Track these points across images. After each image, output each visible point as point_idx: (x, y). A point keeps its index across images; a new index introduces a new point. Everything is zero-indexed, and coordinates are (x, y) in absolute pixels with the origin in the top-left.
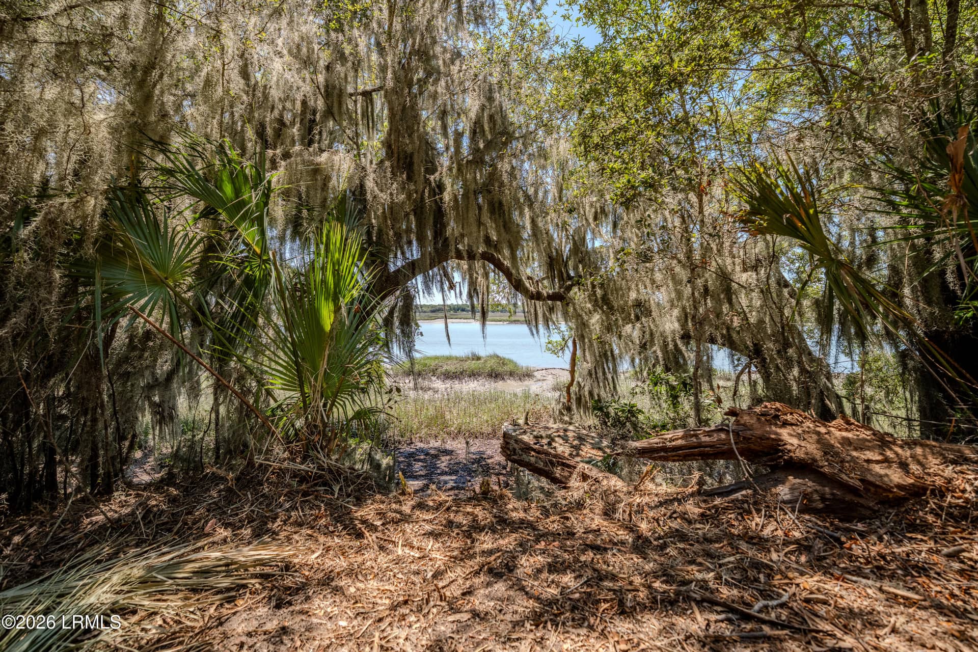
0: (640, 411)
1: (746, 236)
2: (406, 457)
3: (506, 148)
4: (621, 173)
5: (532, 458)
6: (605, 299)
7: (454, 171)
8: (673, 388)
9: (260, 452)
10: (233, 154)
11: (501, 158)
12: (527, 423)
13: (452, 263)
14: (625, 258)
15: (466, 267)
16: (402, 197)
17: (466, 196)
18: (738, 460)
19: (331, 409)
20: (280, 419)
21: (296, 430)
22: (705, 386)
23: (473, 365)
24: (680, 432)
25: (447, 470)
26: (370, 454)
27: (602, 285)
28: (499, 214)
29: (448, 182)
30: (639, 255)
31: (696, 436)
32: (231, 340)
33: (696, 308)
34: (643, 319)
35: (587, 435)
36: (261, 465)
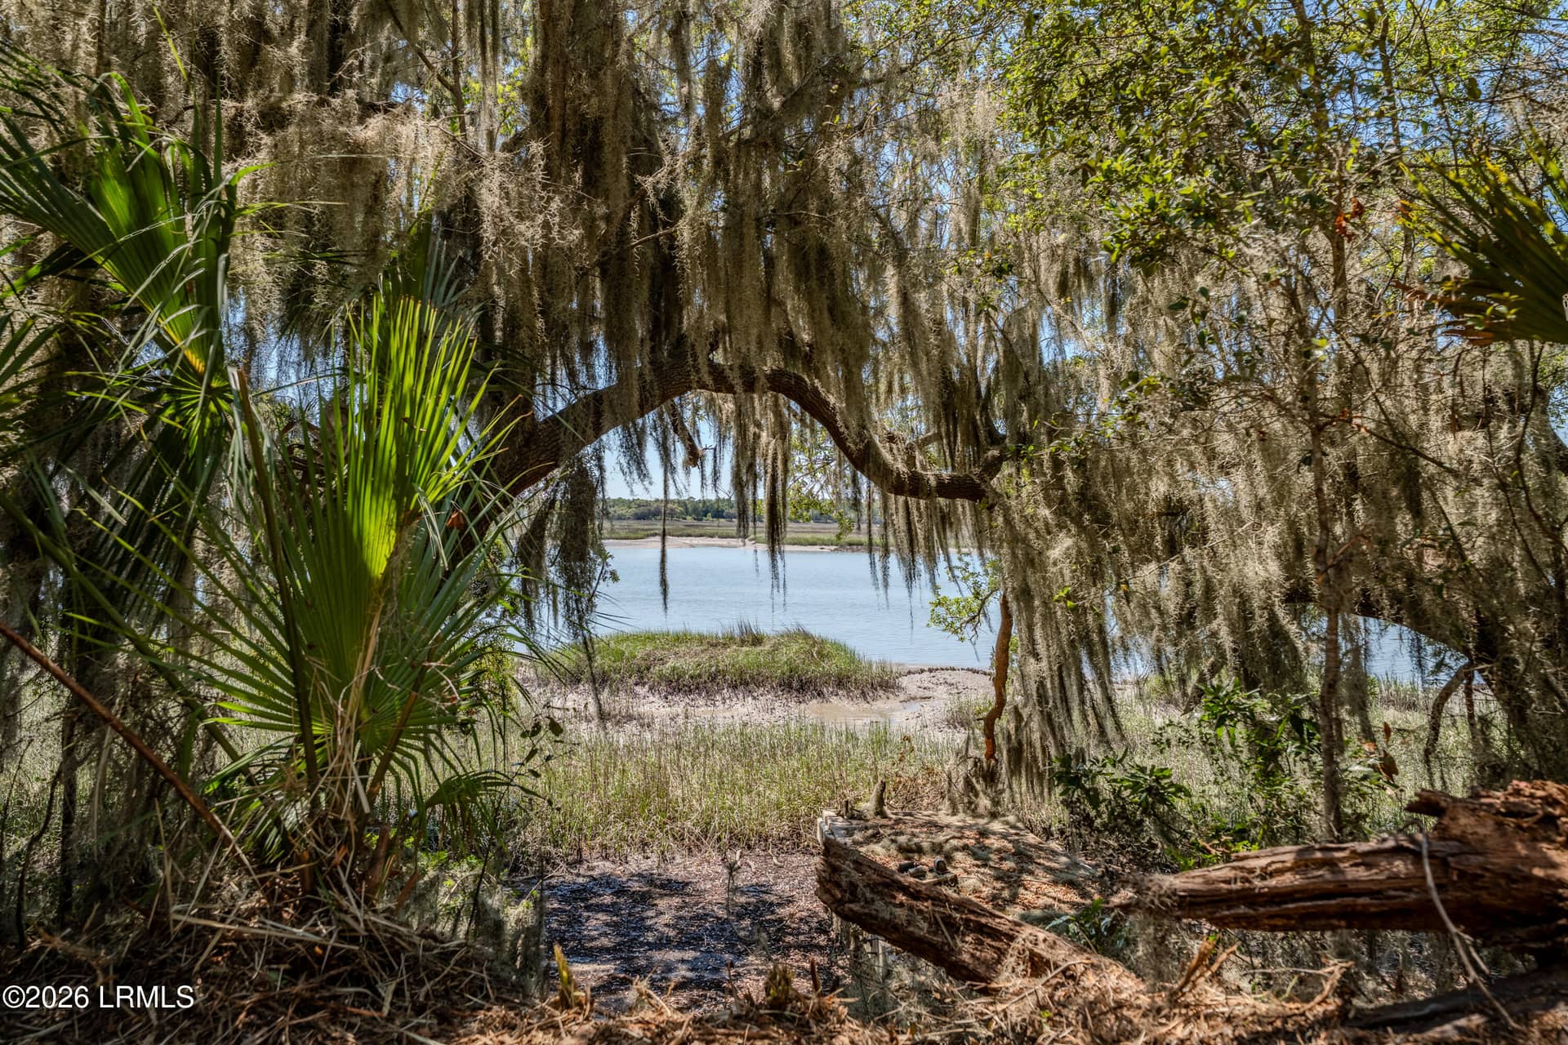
0: (1180, 789)
1: (1459, 343)
2: (564, 899)
3: (838, 111)
4: (1131, 184)
5: (898, 909)
6: (1086, 498)
7: (707, 165)
8: (1262, 731)
9: (186, 896)
10: (134, 110)
11: (825, 135)
12: (880, 813)
13: (695, 398)
14: (1140, 400)
15: (729, 406)
16: (575, 235)
17: (734, 229)
18: (1446, 931)
19: (380, 777)
20: (246, 803)
21: (284, 833)
22: (1352, 729)
23: (743, 656)
24: (1287, 853)
25: (672, 933)
26: (475, 895)
27: (1080, 464)
28: (820, 279)
29: (688, 196)
30: (1178, 389)
31: (1331, 864)
32: (115, 594)
33: (1326, 528)
34: (1187, 551)
35: (1038, 848)
36: (188, 928)
